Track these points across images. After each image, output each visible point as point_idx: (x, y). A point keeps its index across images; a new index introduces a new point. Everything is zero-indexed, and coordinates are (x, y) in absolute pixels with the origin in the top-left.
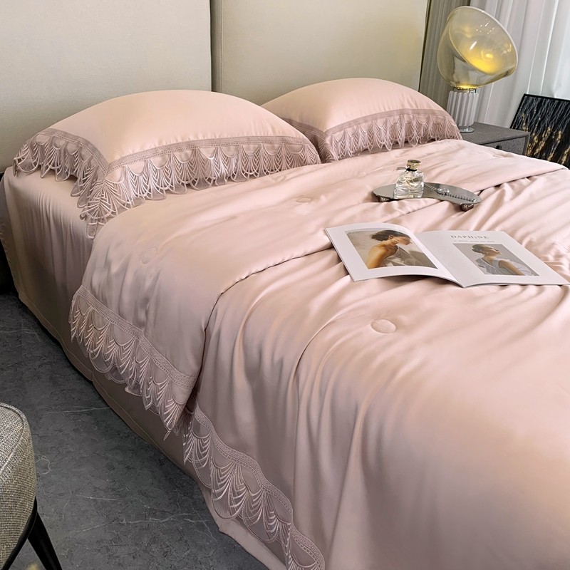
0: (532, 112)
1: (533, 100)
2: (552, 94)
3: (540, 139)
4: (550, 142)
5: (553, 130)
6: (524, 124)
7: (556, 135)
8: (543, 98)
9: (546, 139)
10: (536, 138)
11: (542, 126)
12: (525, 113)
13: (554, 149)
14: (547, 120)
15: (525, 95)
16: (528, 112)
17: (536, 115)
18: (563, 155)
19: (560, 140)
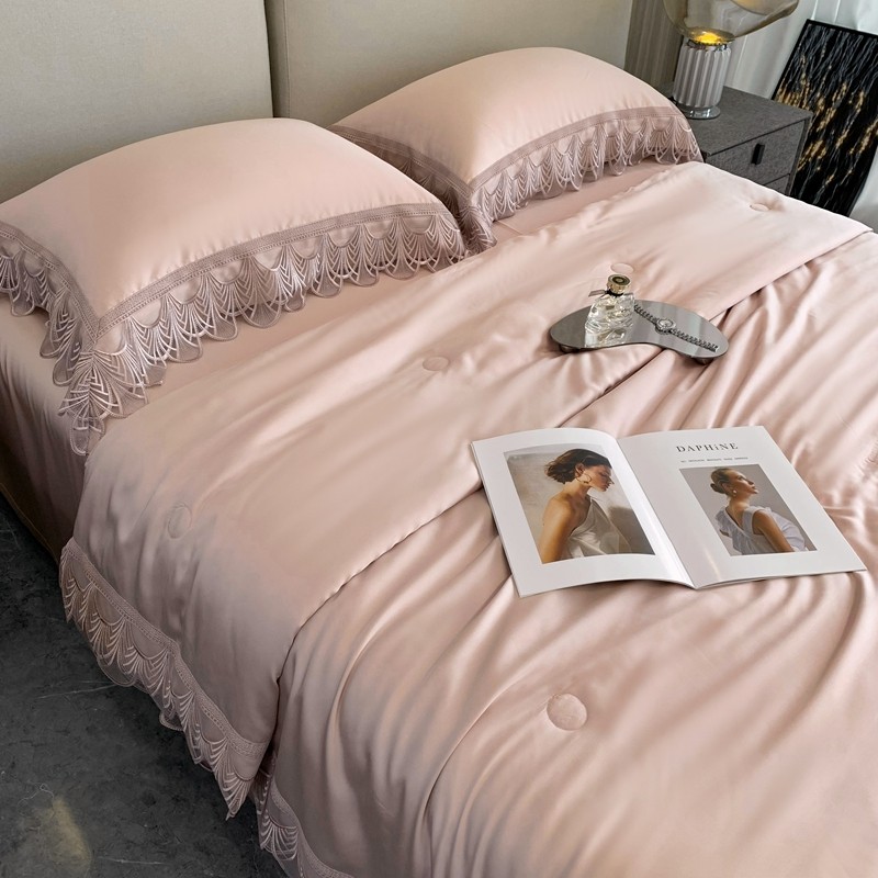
0: (818, 54)
1: (821, 32)
2: (854, 24)
3: (828, 104)
4: (844, 109)
5: (851, 90)
6: (804, 75)
7: (856, 99)
8: (838, 29)
9: (838, 104)
10: (821, 101)
11: (833, 80)
12: (806, 55)
13: (850, 122)
14: (843, 69)
15: (808, 21)
16: (811, 54)
17: (824, 59)
18: (864, 135)
19: (862, 107)
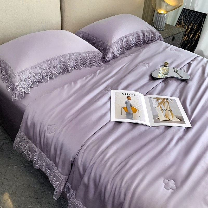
1: (187, 11)
2: (194, 9)
4: (192, 29)
6: (182, 21)
7: (195, 26)
8: (190, 10)
14: (192, 20)
16: (184, 16)
17: (187, 17)
18: (196, 35)
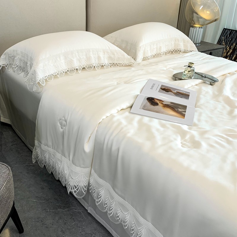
0: (227, 37)
1: (228, 31)
2: (236, 29)
5: (236, 45)
8: (232, 30)
10: (228, 48)
11: (231, 43)
12: (224, 37)
13: (236, 53)
15: (224, 29)
